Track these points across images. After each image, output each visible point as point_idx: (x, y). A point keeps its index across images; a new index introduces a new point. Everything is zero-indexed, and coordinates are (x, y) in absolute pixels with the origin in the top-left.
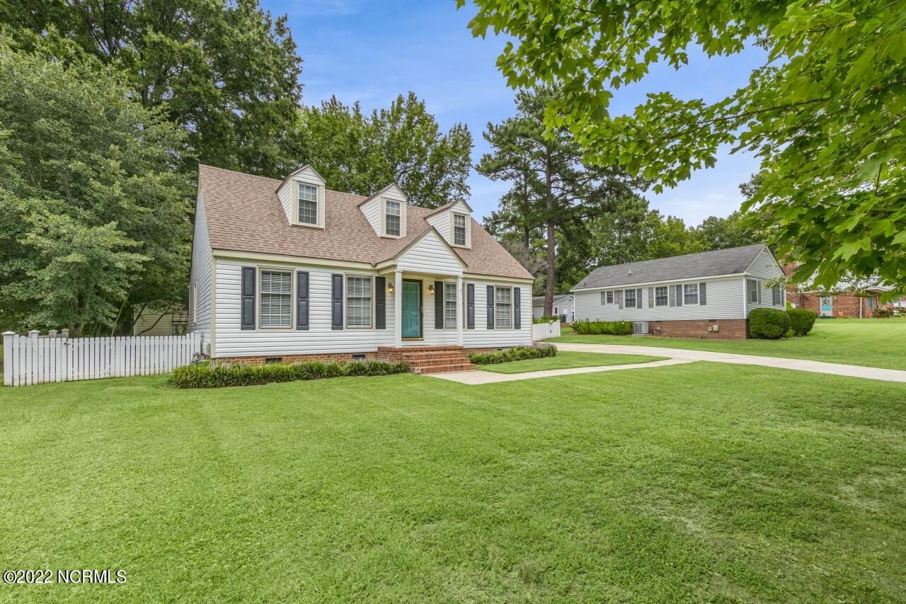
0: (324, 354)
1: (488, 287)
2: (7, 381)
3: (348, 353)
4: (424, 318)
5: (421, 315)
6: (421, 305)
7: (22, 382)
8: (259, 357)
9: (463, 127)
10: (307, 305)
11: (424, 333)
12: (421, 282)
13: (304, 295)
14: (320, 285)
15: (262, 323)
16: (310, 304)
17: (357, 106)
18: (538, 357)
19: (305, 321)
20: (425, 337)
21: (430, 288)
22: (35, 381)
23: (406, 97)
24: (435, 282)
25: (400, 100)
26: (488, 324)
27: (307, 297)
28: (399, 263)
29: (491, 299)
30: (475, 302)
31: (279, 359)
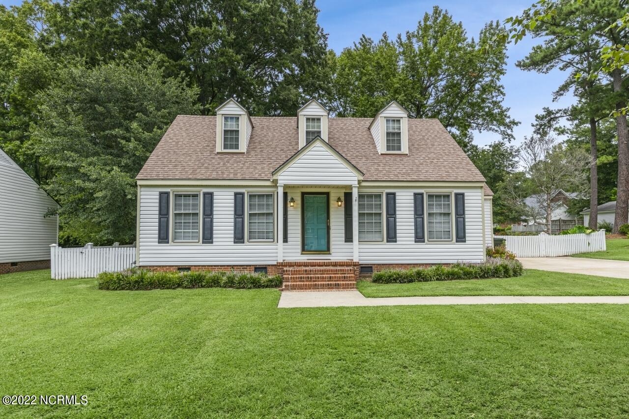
0: (228, 266)
1: (415, 194)
2: (53, 276)
3: (250, 266)
4: (332, 232)
5: (328, 228)
6: (328, 217)
7: (60, 278)
8: (173, 266)
9: (494, 24)
10: (212, 222)
11: (332, 247)
12: (328, 194)
13: (209, 212)
14: (224, 203)
15: (175, 238)
16: (215, 220)
17: (385, 37)
18: (476, 278)
19: (209, 236)
20: (332, 250)
21: (339, 200)
22: (66, 278)
23: (431, 12)
24: (345, 193)
25: (426, 19)
26: (416, 237)
27: (211, 214)
28: (280, 178)
29: (419, 208)
30: (397, 213)
31: (188, 268)
